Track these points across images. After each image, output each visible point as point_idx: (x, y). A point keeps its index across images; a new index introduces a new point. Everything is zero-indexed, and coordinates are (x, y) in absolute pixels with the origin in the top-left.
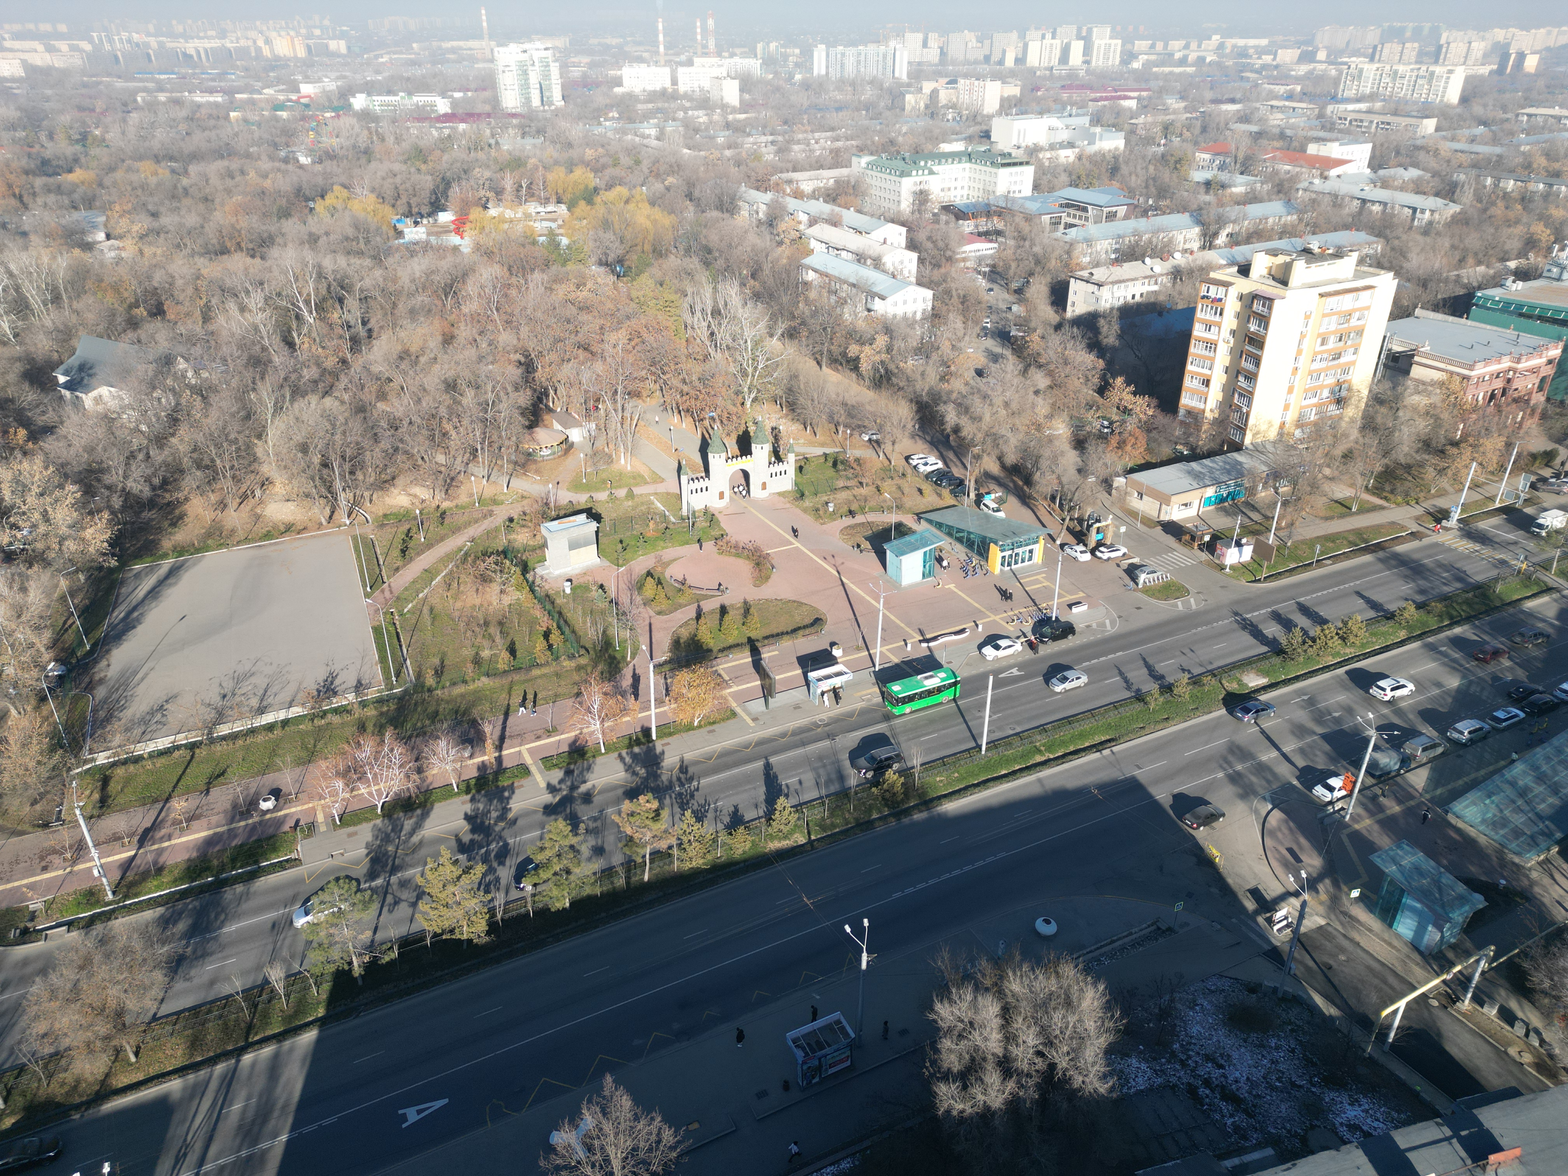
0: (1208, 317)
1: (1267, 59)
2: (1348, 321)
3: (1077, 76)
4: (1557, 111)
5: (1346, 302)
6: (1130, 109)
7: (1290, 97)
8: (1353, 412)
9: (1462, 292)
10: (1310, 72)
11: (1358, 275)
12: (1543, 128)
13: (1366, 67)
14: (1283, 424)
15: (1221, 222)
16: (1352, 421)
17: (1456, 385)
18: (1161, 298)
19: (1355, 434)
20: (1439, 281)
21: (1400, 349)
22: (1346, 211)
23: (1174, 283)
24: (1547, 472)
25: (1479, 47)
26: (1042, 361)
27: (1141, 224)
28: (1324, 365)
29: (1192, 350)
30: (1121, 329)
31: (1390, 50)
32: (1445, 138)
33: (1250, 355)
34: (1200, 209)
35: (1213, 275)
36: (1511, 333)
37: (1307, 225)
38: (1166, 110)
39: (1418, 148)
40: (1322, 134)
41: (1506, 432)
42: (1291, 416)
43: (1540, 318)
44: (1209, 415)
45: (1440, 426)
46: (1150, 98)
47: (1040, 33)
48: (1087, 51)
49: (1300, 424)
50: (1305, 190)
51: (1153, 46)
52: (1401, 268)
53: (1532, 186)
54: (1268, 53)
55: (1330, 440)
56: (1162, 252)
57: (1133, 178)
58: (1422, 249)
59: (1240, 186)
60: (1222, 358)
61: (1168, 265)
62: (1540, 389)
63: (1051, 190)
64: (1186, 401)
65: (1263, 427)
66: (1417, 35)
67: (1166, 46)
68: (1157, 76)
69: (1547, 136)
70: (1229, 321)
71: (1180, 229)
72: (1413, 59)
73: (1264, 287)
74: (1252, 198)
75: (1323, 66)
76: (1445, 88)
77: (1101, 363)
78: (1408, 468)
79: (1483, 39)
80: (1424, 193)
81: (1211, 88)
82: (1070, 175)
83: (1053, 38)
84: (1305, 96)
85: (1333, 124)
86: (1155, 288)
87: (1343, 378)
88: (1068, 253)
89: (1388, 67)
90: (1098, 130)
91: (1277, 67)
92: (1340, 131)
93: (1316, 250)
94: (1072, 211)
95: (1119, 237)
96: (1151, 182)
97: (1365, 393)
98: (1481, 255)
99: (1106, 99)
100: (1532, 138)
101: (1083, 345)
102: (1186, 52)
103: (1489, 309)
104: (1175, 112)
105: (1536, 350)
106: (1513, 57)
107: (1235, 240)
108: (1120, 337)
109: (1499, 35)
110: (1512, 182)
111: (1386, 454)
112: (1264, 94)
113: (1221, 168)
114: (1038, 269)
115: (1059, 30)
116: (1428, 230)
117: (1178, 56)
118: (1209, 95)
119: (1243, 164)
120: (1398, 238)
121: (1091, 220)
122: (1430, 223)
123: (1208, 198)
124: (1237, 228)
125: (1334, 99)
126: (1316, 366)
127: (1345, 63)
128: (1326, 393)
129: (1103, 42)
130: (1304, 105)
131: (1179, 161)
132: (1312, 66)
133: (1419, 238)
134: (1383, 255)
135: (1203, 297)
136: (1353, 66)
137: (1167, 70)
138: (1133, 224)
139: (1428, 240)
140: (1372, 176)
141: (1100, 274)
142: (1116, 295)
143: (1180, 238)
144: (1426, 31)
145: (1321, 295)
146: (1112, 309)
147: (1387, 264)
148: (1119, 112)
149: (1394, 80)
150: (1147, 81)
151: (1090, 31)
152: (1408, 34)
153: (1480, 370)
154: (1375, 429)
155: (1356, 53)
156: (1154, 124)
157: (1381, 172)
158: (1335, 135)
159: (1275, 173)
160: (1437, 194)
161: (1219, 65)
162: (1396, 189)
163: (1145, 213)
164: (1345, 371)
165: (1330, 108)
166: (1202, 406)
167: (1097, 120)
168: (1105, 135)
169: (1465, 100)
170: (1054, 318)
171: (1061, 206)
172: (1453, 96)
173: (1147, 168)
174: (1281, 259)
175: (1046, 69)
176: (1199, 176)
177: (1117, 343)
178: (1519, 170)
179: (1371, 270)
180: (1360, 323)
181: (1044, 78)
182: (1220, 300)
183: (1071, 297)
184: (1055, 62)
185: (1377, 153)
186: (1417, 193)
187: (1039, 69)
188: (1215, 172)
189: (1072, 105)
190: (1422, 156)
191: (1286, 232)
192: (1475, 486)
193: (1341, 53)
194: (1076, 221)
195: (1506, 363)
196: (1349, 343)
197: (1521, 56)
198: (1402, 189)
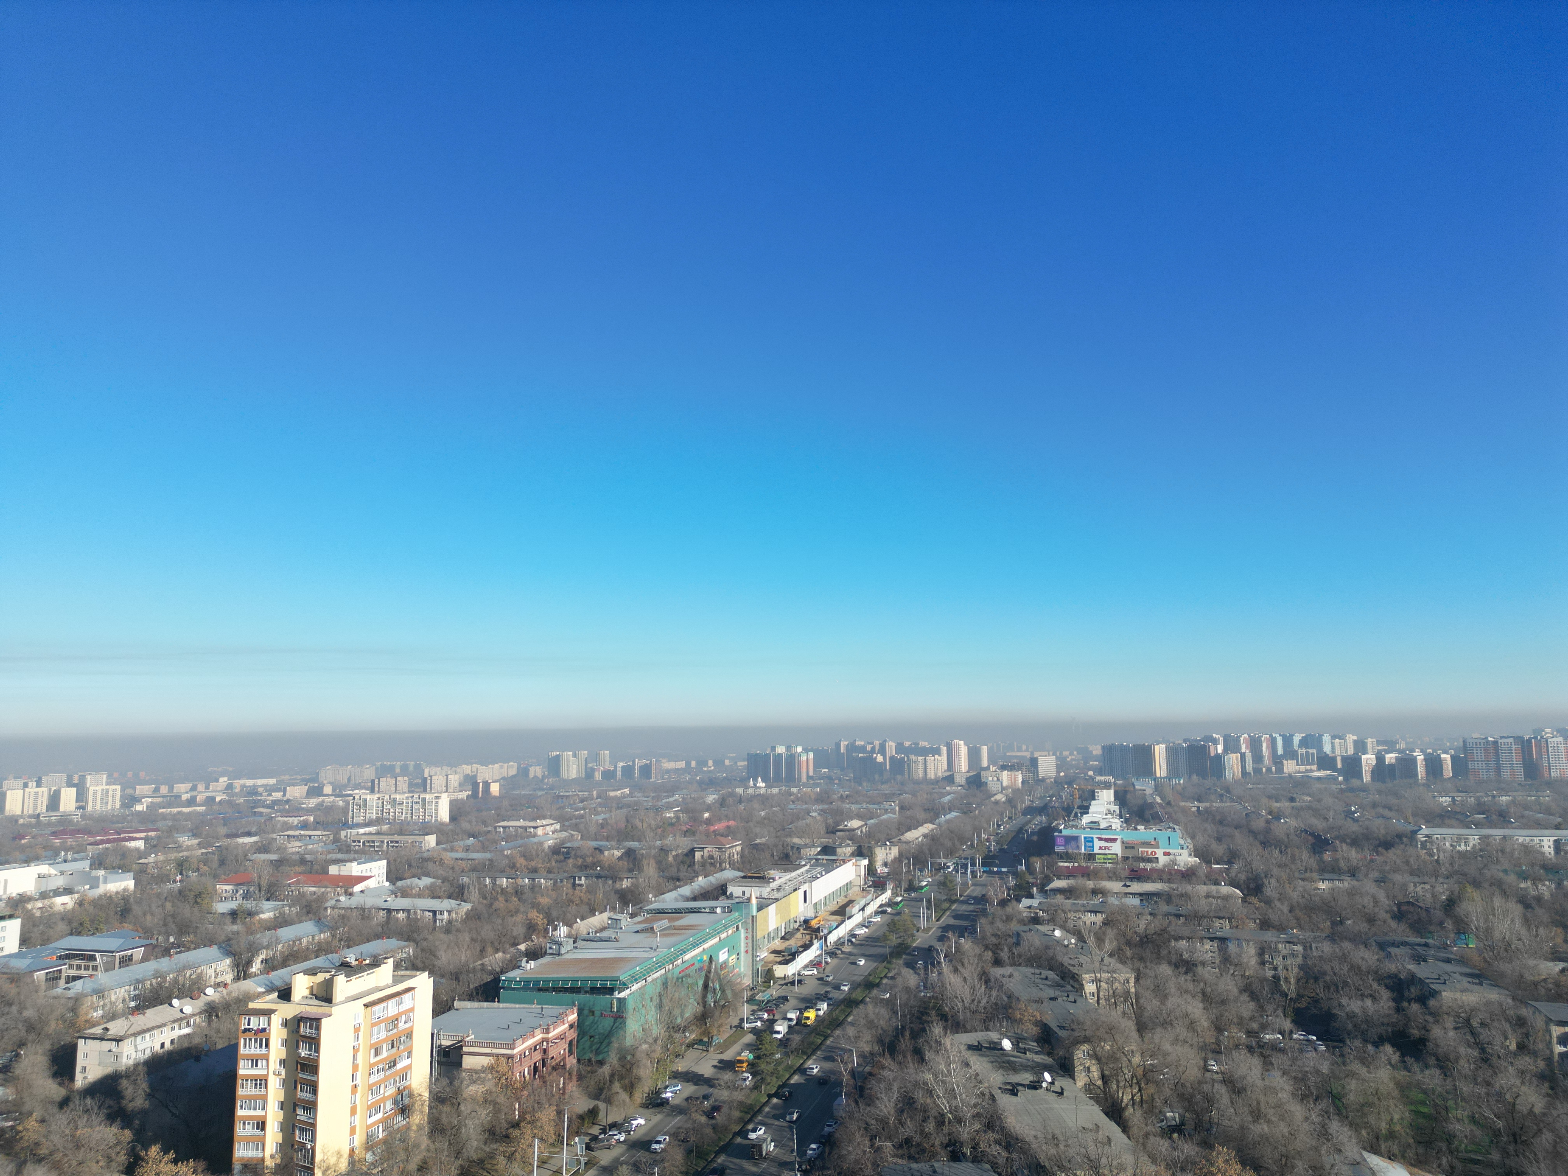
0: (253, 1051)
1: (278, 795)
2: (396, 1026)
3: (71, 822)
4: (522, 823)
5: (391, 1008)
6: (137, 850)
7: (305, 826)
8: (418, 1119)
9: (489, 978)
10: (320, 804)
11: (397, 980)
12: (516, 836)
13: (368, 797)
14: (352, 1150)
15: (254, 950)
16: (420, 1128)
17: (503, 1067)
18: (197, 1040)
19: (425, 1141)
20: (468, 972)
21: (449, 1043)
22: (375, 921)
23: (210, 1022)
24: (595, 1130)
25: (455, 779)
26: (43, 1151)
27: (164, 964)
28: (382, 1075)
29: (240, 1091)
30: (151, 1086)
31: (386, 783)
32: (445, 850)
33: (305, 1082)
34: (229, 940)
35: (251, 1005)
36: (536, 1007)
37: (340, 940)
38: (179, 848)
39: (425, 860)
40: (340, 856)
41: (554, 1101)
42: (359, 1140)
43: (554, 989)
44: (269, 1163)
45: (499, 1111)
46: (159, 837)
47: (21, 783)
48: (81, 796)
49: (369, 1146)
50: (333, 908)
51: (157, 790)
52: (434, 966)
53: (520, 881)
54: (278, 790)
55: (402, 1155)
56: (192, 990)
57: (149, 917)
58: (448, 946)
59: (267, 912)
60: (275, 1092)
61: (200, 1003)
62: (571, 1052)
63: (46, 941)
64: (241, 1152)
65: (332, 1160)
66: (405, 771)
67: (171, 789)
68: (164, 817)
69: (520, 842)
70: (277, 1051)
71: (208, 963)
72: (406, 790)
73: (308, 1008)
74: (281, 922)
75: (331, 799)
76: (437, 810)
77: (127, 1135)
78: (481, 1162)
79: (456, 773)
80: (439, 897)
81: (225, 825)
82: (70, 922)
83: (39, 785)
84: (317, 825)
85: (349, 846)
86: (187, 1031)
87: (404, 1084)
88: (74, 1010)
89: (387, 797)
90: (101, 873)
91: (288, 801)
92: (356, 852)
93: (354, 963)
94: (75, 962)
95: (138, 981)
96: (170, 919)
97: (426, 1094)
98: (496, 944)
99: (108, 841)
100: (511, 844)
101: (102, 1117)
102: (194, 793)
103: (514, 989)
104: (188, 849)
105: (558, 1018)
106: (481, 784)
107: (270, 965)
108: (149, 1096)
109: (467, 769)
110: (505, 880)
111: (458, 1154)
112: (278, 826)
113: (245, 897)
114: (32, 1036)
115: (44, 779)
116: (449, 928)
117: (185, 797)
118: (223, 831)
119: (268, 891)
120: (425, 940)
121: (101, 968)
122: (450, 922)
123: (235, 928)
124: (271, 953)
125: (346, 825)
126: (374, 1078)
127: (350, 795)
128: (389, 1105)
129: (99, 788)
130: (319, 833)
131: (199, 895)
132: (321, 799)
133: (443, 936)
134: (416, 957)
135: (245, 1031)
136: (357, 797)
137: (175, 810)
138: (152, 966)
139: (451, 937)
140: (392, 887)
141: (116, 1027)
142: (140, 1047)
143: (211, 972)
144: (411, 768)
145: (366, 1006)
146: (136, 1065)
147: (420, 965)
148: (125, 854)
149: (394, 806)
150: (154, 822)
151: (83, 779)
152: (398, 770)
153: (521, 1047)
154: (443, 1131)
155: (358, 786)
156: (167, 861)
157: (399, 883)
158: (352, 856)
159: (302, 895)
160: (450, 897)
161: (230, 803)
162: (414, 896)
163: (166, 952)
164: (404, 1077)
165: (343, 833)
166: (260, 1154)
167: (98, 863)
168: (110, 877)
169: (453, 818)
170: (62, 1092)
171: (60, 958)
172: (444, 814)
173: (163, 906)
174: (321, 977)
175: (30, 816)
176: (223, 907)
177: (147, 1105)
178: (508, 870)
179: (408, 973)
180: (408, 1025)
181: (30, 825)
182: (264, 1030)
183: (80, 1062)
184: (42, 808)
185: (392, 867)
186: (433, 898)
187: (22, 817)
188: (240, 901)
189: (66, 850)
190: (430, 866)
191: (321, 950)
192: (543, 1162)
193: (344, 787)
194: (82, 972)
195: (539, 1036)
196: (402, 1047)
197: (487, 785)
198: (420, 895)
